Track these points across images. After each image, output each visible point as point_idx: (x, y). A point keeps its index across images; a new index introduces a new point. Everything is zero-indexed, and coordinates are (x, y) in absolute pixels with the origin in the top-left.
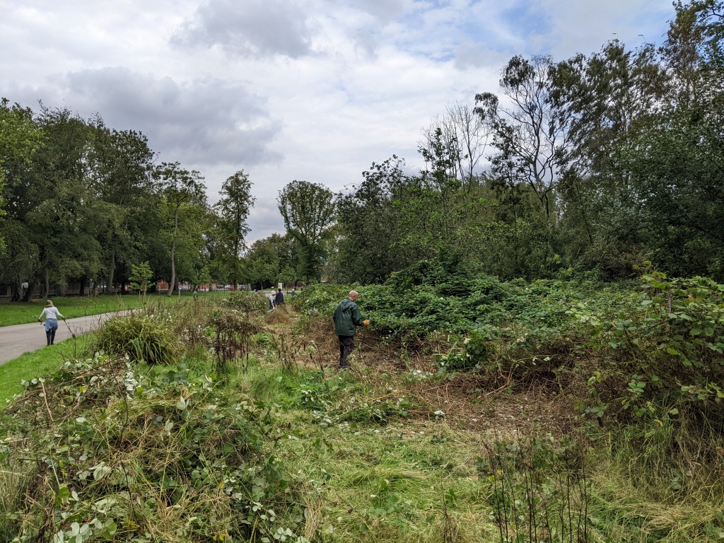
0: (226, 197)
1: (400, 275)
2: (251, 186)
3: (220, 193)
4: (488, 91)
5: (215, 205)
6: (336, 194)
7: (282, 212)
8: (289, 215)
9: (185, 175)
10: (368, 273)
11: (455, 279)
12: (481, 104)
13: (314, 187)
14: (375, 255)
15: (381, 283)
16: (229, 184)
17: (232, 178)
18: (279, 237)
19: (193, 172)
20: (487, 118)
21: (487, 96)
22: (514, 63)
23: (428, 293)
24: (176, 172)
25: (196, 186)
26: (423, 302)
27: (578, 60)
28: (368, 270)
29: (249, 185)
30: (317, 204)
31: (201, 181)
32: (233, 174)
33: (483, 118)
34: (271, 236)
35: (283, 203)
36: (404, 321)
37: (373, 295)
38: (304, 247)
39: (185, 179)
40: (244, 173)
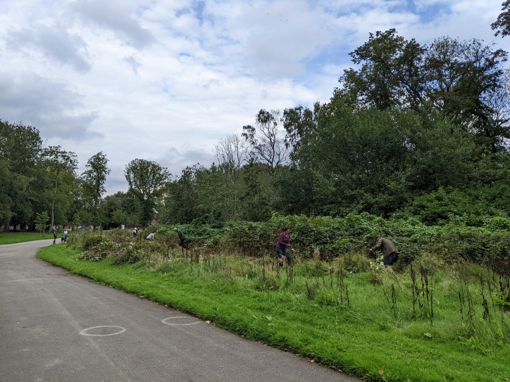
0: (90, 168)
1: (197, 220)
2: (108, 162)
3: (86, 166)
4: (250, 124)
5: (82, 174)
6: (164, 168)
7: (127, 179)
8: (132, 181)
9: (65, 154)
10: (184, 219)
11: (218, 222)
12: (246, 131)
13: (149, 163)
14: (187, 210)
15: (189, 223)
16: (92, 160)
17: (95, 156)
18: (122, 194)
19: (70, 152)
20: (249, 139)
21: (249, 127)
22: (262, 112)
23: (208, 227)
24: (58, 152)
25: (71, 161)
26: (205, 231)
27: (300, 109)
28: (184, 218)
29: (106, 161)
30: (151, 174)
31: (75, 158)
32: (95, 154)
33: (247, 138)
34: (117, 193)
35: (128, 173)
36: (197, 237)
37: (186, 228)
38: (142, 202)
39: (64, 157)
40: (103, 154)
